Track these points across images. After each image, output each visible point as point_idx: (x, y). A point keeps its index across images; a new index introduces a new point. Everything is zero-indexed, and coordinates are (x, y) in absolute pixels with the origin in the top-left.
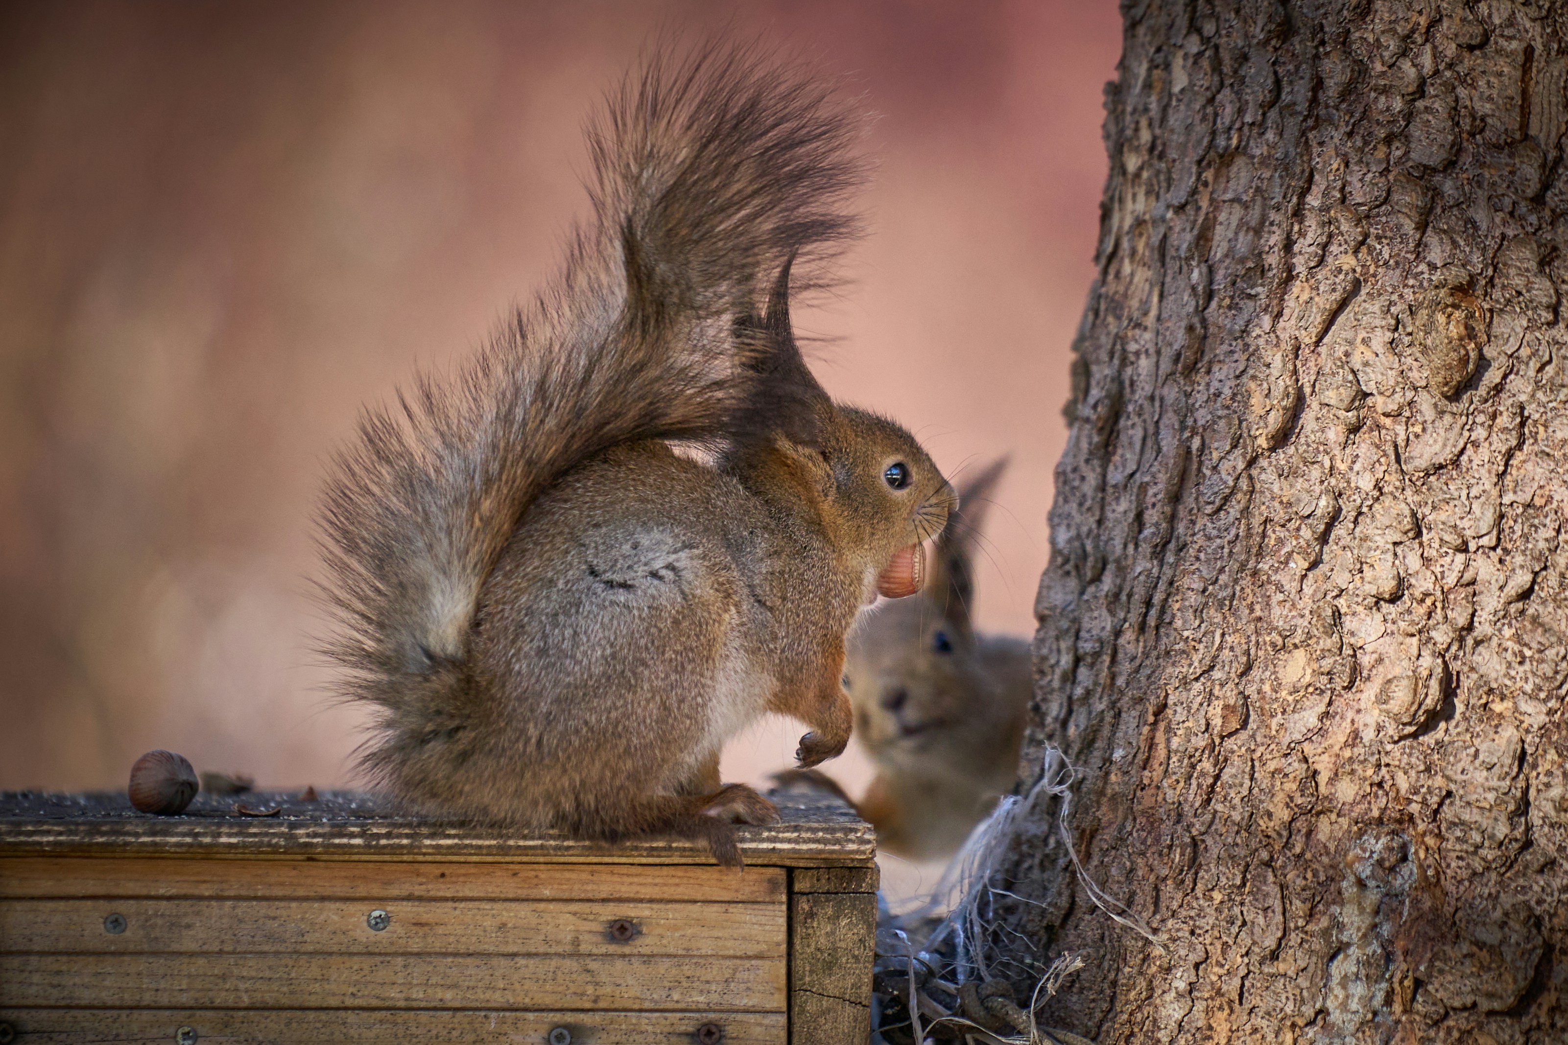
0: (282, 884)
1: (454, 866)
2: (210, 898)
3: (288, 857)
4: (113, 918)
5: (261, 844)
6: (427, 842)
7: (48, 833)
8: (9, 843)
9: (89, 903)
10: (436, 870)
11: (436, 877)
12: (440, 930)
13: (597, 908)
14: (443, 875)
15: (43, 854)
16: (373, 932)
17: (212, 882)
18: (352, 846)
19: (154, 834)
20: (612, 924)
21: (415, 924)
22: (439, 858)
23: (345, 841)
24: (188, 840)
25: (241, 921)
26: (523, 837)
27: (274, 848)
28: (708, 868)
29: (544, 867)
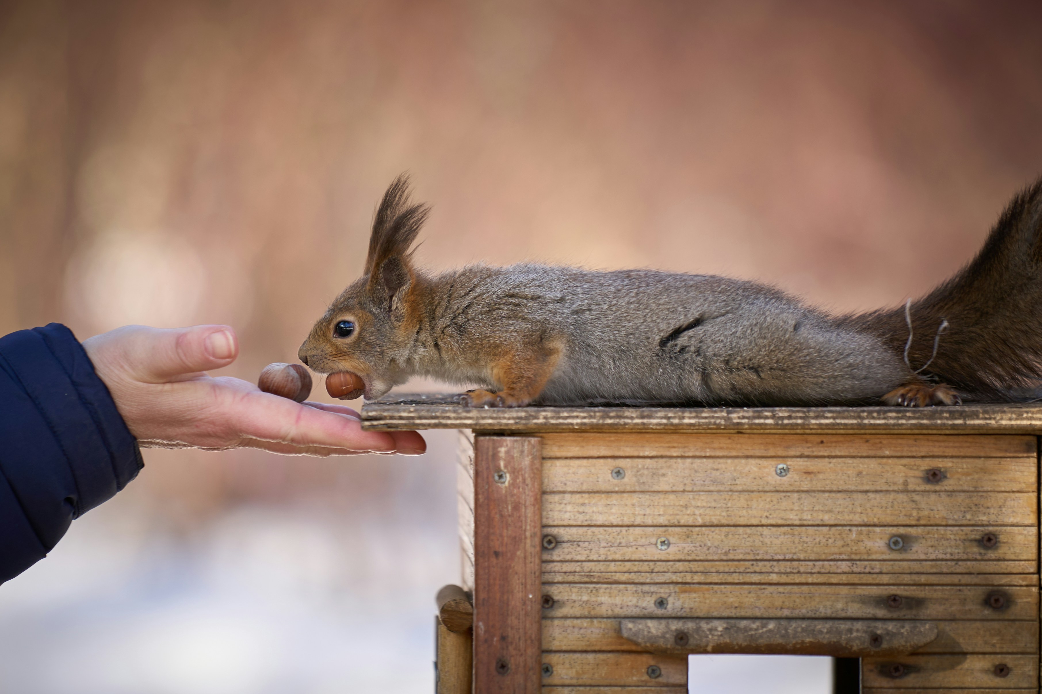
0: (721, 448)
1: (829, 436)
2: (677, 457)
3: (725, 431)
4: (617, 470)
5: (710, 423)
6: (813, 421)
7: (577, 417)
8: (553, 424)
9: (602, 461)
10: (818, 439)
11: (818, 443)
12: (821, 476)
13: (919, 462)
14: (822, 442)
15: (573, 431)
16: (779, 478)
17: (678, 447)
18: (766, 424)
19: (642, 417)
20: (928, 472)
21: (805, 473)
22: (819, 431)
23: (762, 421)
24: (664, 421)
25: (696, 471)
26: (874, 418)
27: (718, 427)
28: (989, 437)
29: (885, 436)
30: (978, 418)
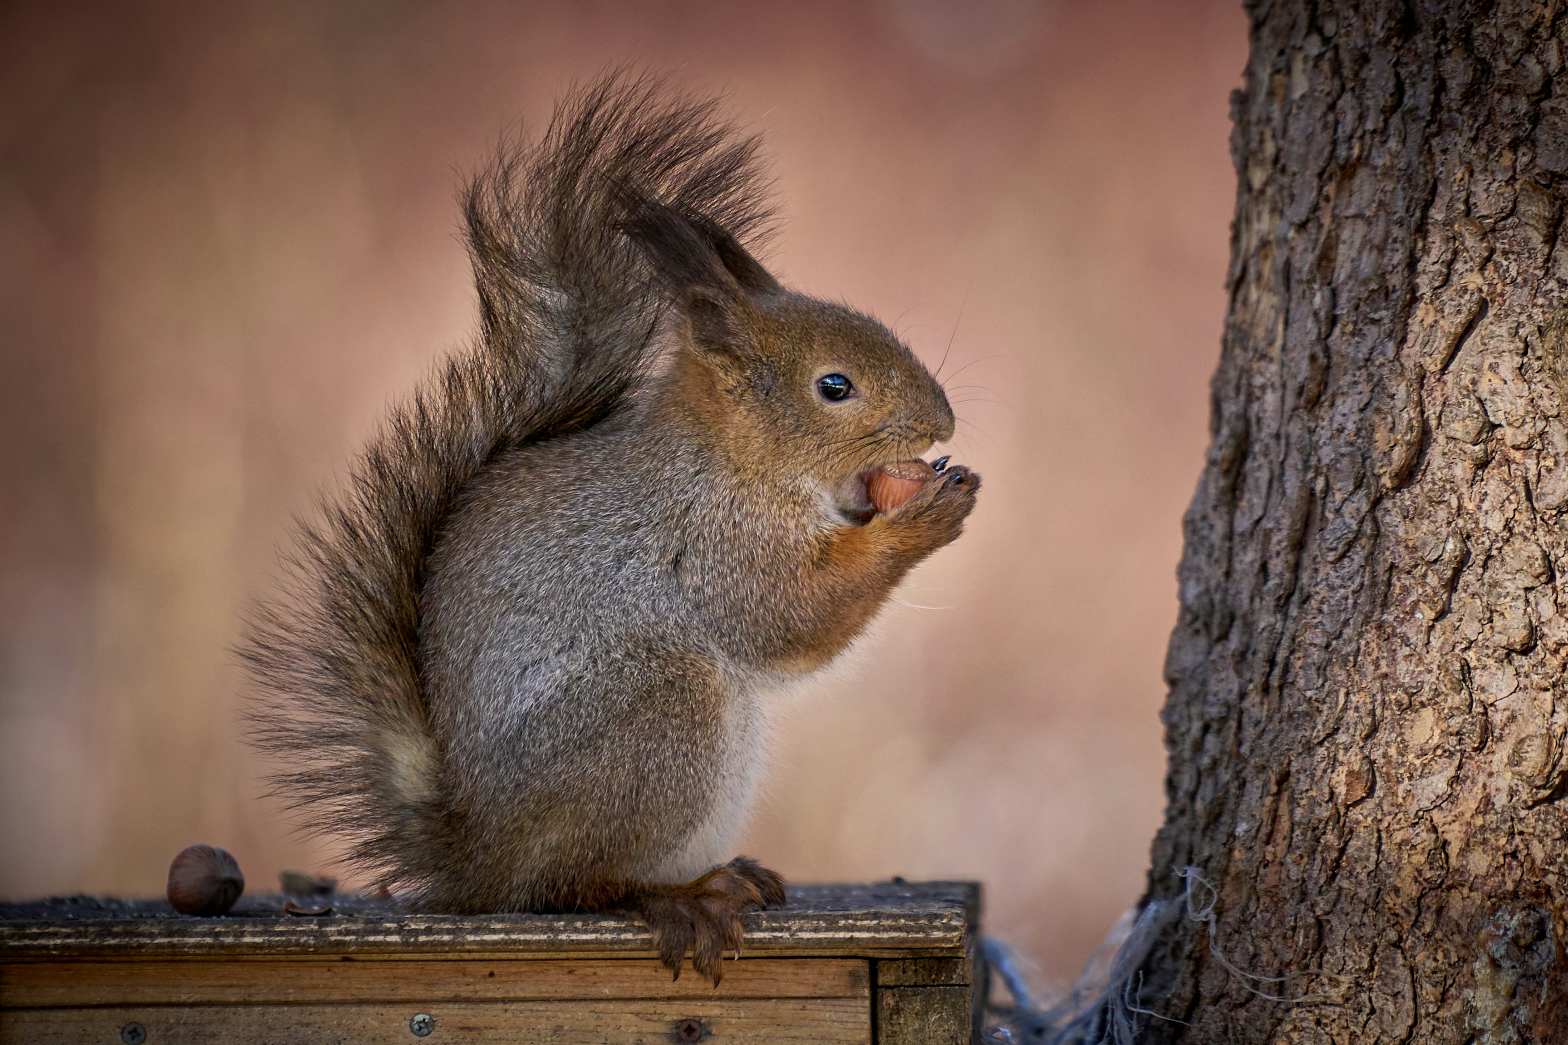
0: (315, 987)
1: (505, 964)
2: (237, 1004)
3: (319, 957)
4: (131, 1027)
5: (289, 943)
6: (471, 938)
7: (55, 935)
8: (13, 947)
9: (105, 1012)
10: (485, 969)
11: (484, 977)
12: (490, 1034)
13: (661, 1007)
14: (492, 974)
15: (53, 959)
16: (417, 1038)
17: (239, 986)
18: (388, 944)
19: (170, 935)
20: (678, 1024)
21: (462, 1029)
22: (487, 955)
23: (380, 938)
24: (209, 940)
25: (271, 1029)
26: (576, 930)
27: (304, 948)
28: (783, 961)
29: (603, 963)
30: (760, 929)
